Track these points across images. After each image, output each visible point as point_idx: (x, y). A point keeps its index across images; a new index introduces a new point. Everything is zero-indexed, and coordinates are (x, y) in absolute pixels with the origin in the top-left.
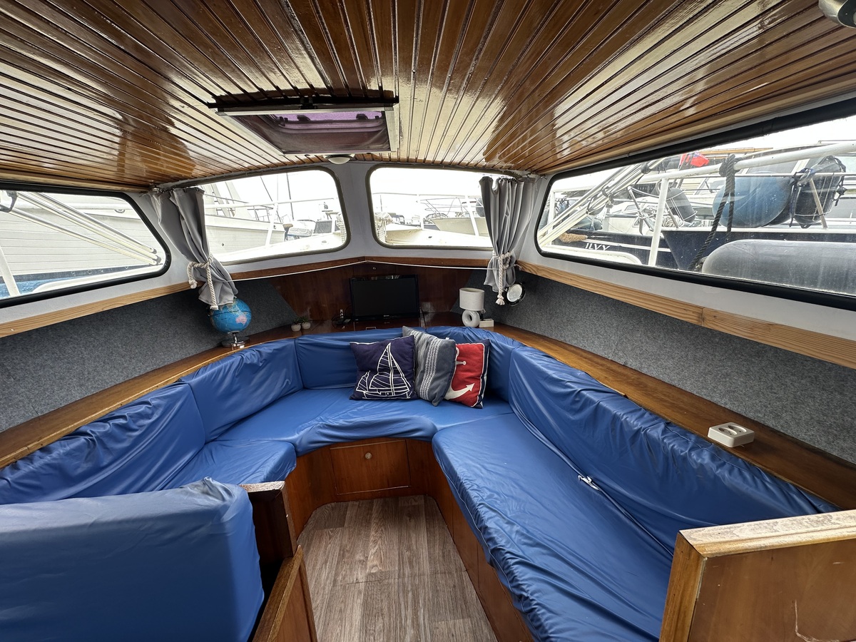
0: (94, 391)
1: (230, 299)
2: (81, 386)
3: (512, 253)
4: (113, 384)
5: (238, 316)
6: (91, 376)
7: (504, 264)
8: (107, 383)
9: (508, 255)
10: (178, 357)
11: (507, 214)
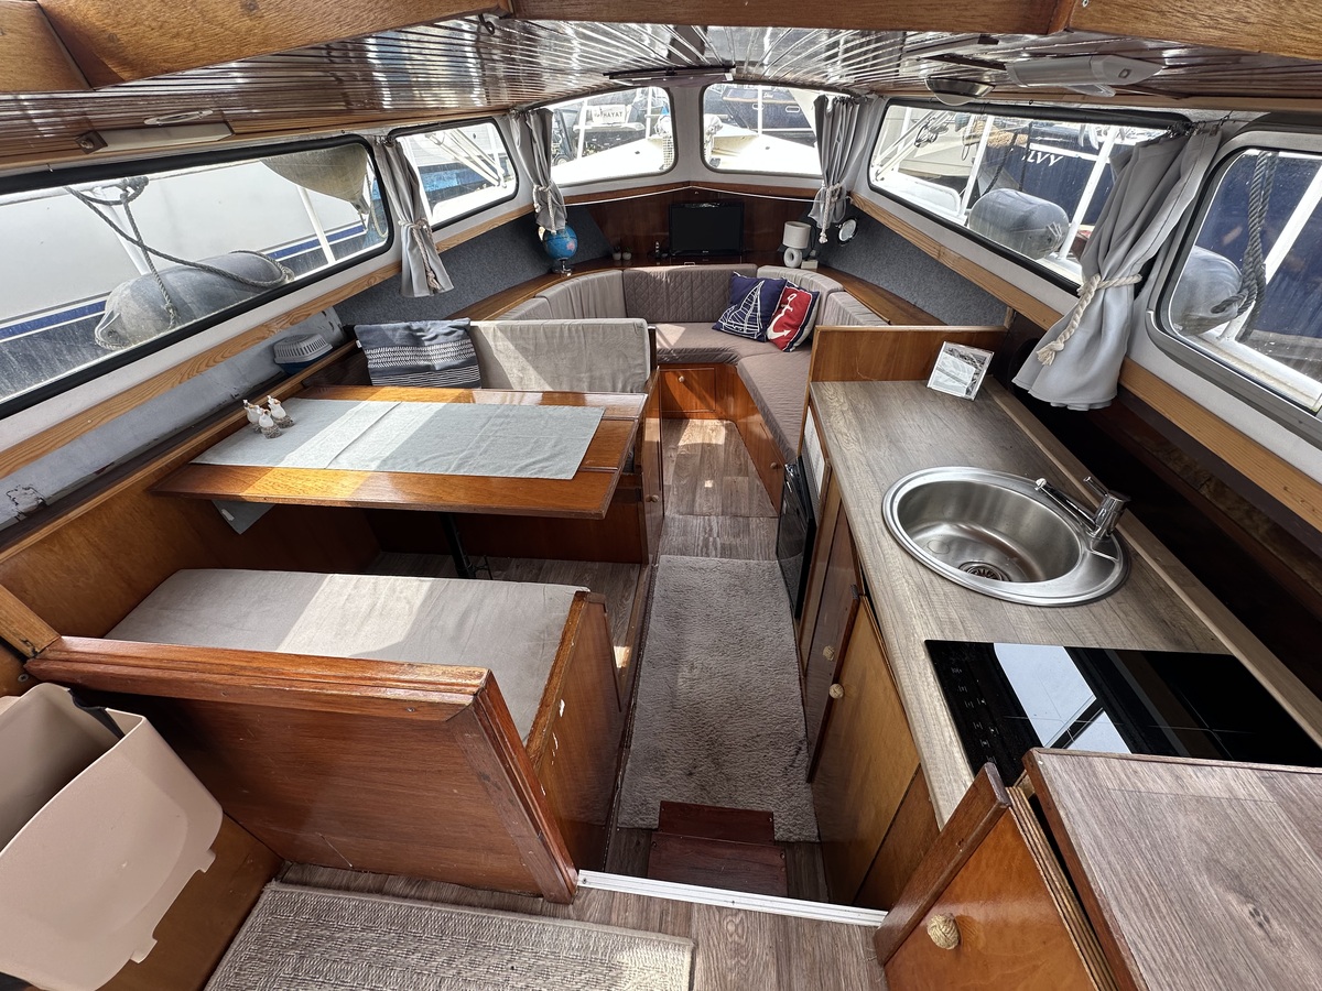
1: (563, 224)
3: (843, 183)
5: (567, 243)
7: (833, 196)
9: (837, 186)
11: (838, 139)
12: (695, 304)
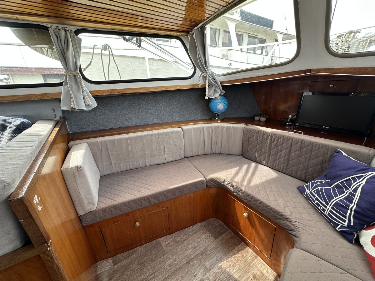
0: (160, 122)
2: (157, 119)
4: (167, 122)
5: (219, 105)
6: (161, 116)
8: (165, 121)
10: (193, 119)
12: (291, 162)
